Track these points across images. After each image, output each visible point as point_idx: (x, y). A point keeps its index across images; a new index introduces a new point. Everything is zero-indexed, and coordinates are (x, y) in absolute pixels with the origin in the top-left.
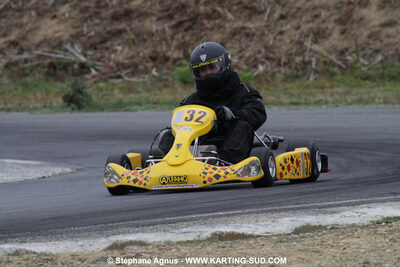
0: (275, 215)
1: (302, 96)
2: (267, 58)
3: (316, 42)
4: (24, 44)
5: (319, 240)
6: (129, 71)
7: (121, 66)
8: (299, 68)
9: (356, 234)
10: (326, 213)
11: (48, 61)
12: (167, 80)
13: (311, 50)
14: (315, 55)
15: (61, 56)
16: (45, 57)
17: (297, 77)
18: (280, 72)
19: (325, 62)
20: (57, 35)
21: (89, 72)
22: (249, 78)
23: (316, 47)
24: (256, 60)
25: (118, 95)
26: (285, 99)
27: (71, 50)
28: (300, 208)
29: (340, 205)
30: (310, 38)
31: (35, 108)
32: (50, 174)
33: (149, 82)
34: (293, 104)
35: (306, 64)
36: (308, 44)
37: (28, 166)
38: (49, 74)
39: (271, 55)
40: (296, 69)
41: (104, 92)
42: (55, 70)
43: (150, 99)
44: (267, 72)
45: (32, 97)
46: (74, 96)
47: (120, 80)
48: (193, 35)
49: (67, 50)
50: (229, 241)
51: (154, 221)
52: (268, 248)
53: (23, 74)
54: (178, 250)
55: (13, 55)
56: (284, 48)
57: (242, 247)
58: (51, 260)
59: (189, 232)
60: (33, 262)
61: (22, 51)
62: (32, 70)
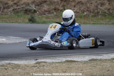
0: (84, 55)
1: (97, 22)
2: (87, 10)
3: (101, 6)
4: (18, 4)
5: (96, 63)
6: (48, 12)
7: (46, 11)
8: (96, 13)
9: (107, 62)
10: (99, 55)
11: (25, 9)
12: (58, 16)
13: (100, 8)
14: (101, 10)
15: (29, 8)
16: (24, 8)
17: (96, 16)
18: (91, 14)
19: (104, 12)
20: (28, 2)
21: (36, 12)
22: (82, 16)
23: (101, 8)
24: (84, 11)
25: (44, 19)
26: (92, 22)
27: (32, 6)
28: (91, 54)
29: (103, 53)
31: (20, 22)
32: (22, 41)
33: (53, 16)
34: (94, 24)
35: (98, 12)
37: (16, 39)
38: (25, 13)
39: (88, 10)
41: (40, 18)
42: (27, 11)
43: (53, 21)
44: (87, 14)
45: (20, 19)
46: (31, 19)
47: (45, 15)
48: (67, 3)
49: (30, 6)
50: (70, 63)
51: (49, 56)
52: (81, 65)
53: (18, 12)
54: (55, 64)
55: (15, 7)
56: (92, 8)
57: (74, 64)
58: (19, 66)
59: (59, 60)
60: (14, 66)
61: (18, 6)
62: (20, 12)
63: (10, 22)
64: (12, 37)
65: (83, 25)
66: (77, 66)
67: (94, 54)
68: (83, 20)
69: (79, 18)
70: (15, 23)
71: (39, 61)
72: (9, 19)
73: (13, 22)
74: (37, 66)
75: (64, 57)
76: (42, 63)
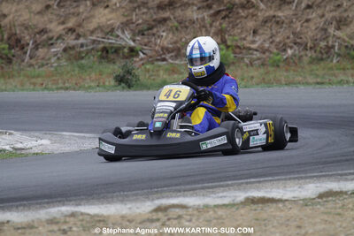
0: (301, 181)
1: (326, 77)
2: (295, 44)
3: (338, 28)
4: (80, 30)
5: (340, 203)
6: (173, 54)
7: (166, 50)
8: (323, 51)
10: (347, 180)
11: (101, 46)
13: (334, 35)
14: (338, 41)
15: (113, 41)
16: (99, 42)
17: (322, 59)
18: (306, 55)
19: (347, 47)
20: (109, 23)
21: (137, 55)
22: (279, 61)
23: (338, 33)
24: (285, 45)
25: (163, 75)
26: (311, 79)
27: (121, 36)
28: (323, 176)
30: (333, 26)
31: (90, 87)
34: (318, 83)
36: (331, 30)
37: (84, 138)
38: (102, 57)
39: (298, 40)
40: (321, 52)
41: (151, 73)
42: (107, 53)
44: (295, 56)
45: (87, 77)
46: (124, 76)
47: (165, 63)
48: (229, 23)
49: (118, 36)
50: (260, 205)
51: (193, 186)
52: (295, 211)
53: (79, 57)
54: (215, 212)
55: (71, 40)
56: (310, 34)
57: (272, 210)
58: (104, 221)
59: (224, 197)
60: (88, 222)
61: (78, 36)
62: (87, 54)
63: (57, 89)
64: (69, 134)
65: (286, 88)
66: (282, 214)
67: (331, 175)
68: (285, 74)
69: (271, 69)
70: (74, 89)
72: (54, 78)
73: (67, 89)
74: (158, 220)
75: (239, 187)
76: (173, 210)
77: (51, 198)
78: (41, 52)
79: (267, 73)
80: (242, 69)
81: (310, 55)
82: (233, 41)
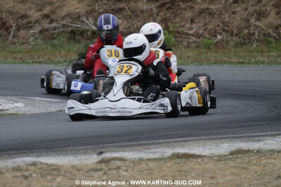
0: (218, 141)
1: (248, 58)
2: (224, 31)
3: (258, 19)
4: (54, 17)
5: (247, 159)
8: (246, 38)
9: (274, 156)
10: (254, 141)
11: (70, 29)
13: (255, 25)
14: (258, 29)
15: (79, 26)
16: (68, 26)
17: (245, 44)
18: (232, 40)
19: (264, 34)
20: (76, 11)
22: (211, 44)
23: (258, 23)
24: (215, 32)
26: (235, 60)
27: (86, 22)
28: (236, 137)
29: (264, 136)
30: (254, 17)
31: (59, 62)
32: (65, 108)
34: (239, 63)
35: (251, 35)
36: (253, 21)
37: (50, 102)
38: (70, 38)
39: (227, 28)
40: (244, 38)
42: (74, 35)
44: (223, 40)
45: (57, 54)
48: (172, 13)
49: (83, 22)
50: (184, 160)
51: (132, 143)
52: (210, 165)
53: (52, 38)
54: (147, 164)
55: (46, 24)
56: (236, 23)
57: (192, 163)
58: (58, 169)
59: (156, 152)
60: (45, 170)
61: (52, 21)
62: (58, 35)
63: (33, 63)
64: (39, 98)
65: (214, 66)
66: (200, 167)
67: (242, 137)
68: (214, 54)
69: (203, 50)
70: (46, 63)
71: (107, 155)
72: (32, 54)
73: (40, 63)
74: (101, 170)
75: (168, 145)
76: (114, 162)
77: (18, 150)
78: (22, 33)
79: (201, 54)
80: (180, 50)
81: (235, 40)
82: (174, 27)
